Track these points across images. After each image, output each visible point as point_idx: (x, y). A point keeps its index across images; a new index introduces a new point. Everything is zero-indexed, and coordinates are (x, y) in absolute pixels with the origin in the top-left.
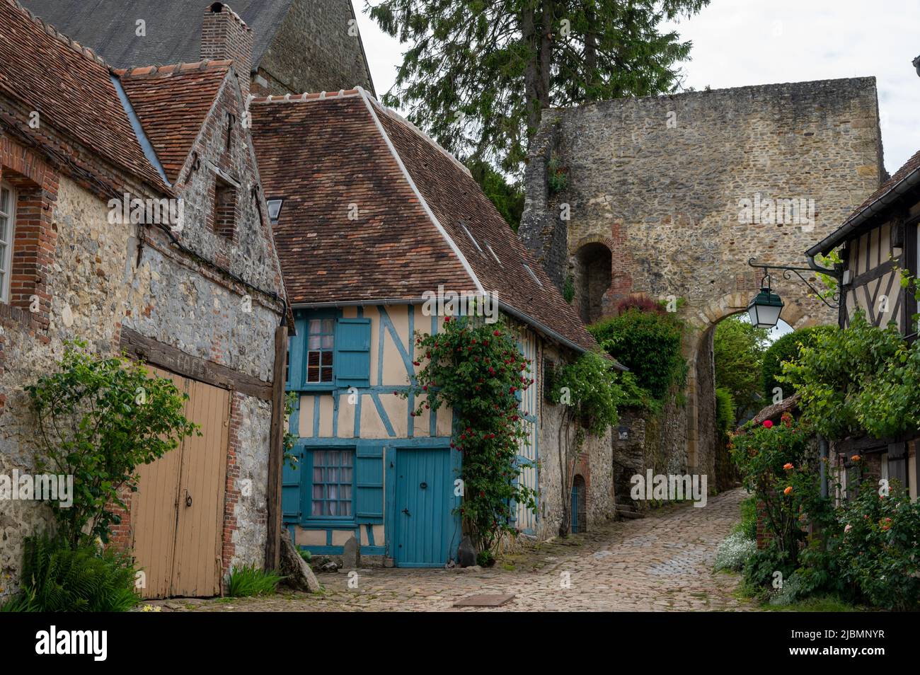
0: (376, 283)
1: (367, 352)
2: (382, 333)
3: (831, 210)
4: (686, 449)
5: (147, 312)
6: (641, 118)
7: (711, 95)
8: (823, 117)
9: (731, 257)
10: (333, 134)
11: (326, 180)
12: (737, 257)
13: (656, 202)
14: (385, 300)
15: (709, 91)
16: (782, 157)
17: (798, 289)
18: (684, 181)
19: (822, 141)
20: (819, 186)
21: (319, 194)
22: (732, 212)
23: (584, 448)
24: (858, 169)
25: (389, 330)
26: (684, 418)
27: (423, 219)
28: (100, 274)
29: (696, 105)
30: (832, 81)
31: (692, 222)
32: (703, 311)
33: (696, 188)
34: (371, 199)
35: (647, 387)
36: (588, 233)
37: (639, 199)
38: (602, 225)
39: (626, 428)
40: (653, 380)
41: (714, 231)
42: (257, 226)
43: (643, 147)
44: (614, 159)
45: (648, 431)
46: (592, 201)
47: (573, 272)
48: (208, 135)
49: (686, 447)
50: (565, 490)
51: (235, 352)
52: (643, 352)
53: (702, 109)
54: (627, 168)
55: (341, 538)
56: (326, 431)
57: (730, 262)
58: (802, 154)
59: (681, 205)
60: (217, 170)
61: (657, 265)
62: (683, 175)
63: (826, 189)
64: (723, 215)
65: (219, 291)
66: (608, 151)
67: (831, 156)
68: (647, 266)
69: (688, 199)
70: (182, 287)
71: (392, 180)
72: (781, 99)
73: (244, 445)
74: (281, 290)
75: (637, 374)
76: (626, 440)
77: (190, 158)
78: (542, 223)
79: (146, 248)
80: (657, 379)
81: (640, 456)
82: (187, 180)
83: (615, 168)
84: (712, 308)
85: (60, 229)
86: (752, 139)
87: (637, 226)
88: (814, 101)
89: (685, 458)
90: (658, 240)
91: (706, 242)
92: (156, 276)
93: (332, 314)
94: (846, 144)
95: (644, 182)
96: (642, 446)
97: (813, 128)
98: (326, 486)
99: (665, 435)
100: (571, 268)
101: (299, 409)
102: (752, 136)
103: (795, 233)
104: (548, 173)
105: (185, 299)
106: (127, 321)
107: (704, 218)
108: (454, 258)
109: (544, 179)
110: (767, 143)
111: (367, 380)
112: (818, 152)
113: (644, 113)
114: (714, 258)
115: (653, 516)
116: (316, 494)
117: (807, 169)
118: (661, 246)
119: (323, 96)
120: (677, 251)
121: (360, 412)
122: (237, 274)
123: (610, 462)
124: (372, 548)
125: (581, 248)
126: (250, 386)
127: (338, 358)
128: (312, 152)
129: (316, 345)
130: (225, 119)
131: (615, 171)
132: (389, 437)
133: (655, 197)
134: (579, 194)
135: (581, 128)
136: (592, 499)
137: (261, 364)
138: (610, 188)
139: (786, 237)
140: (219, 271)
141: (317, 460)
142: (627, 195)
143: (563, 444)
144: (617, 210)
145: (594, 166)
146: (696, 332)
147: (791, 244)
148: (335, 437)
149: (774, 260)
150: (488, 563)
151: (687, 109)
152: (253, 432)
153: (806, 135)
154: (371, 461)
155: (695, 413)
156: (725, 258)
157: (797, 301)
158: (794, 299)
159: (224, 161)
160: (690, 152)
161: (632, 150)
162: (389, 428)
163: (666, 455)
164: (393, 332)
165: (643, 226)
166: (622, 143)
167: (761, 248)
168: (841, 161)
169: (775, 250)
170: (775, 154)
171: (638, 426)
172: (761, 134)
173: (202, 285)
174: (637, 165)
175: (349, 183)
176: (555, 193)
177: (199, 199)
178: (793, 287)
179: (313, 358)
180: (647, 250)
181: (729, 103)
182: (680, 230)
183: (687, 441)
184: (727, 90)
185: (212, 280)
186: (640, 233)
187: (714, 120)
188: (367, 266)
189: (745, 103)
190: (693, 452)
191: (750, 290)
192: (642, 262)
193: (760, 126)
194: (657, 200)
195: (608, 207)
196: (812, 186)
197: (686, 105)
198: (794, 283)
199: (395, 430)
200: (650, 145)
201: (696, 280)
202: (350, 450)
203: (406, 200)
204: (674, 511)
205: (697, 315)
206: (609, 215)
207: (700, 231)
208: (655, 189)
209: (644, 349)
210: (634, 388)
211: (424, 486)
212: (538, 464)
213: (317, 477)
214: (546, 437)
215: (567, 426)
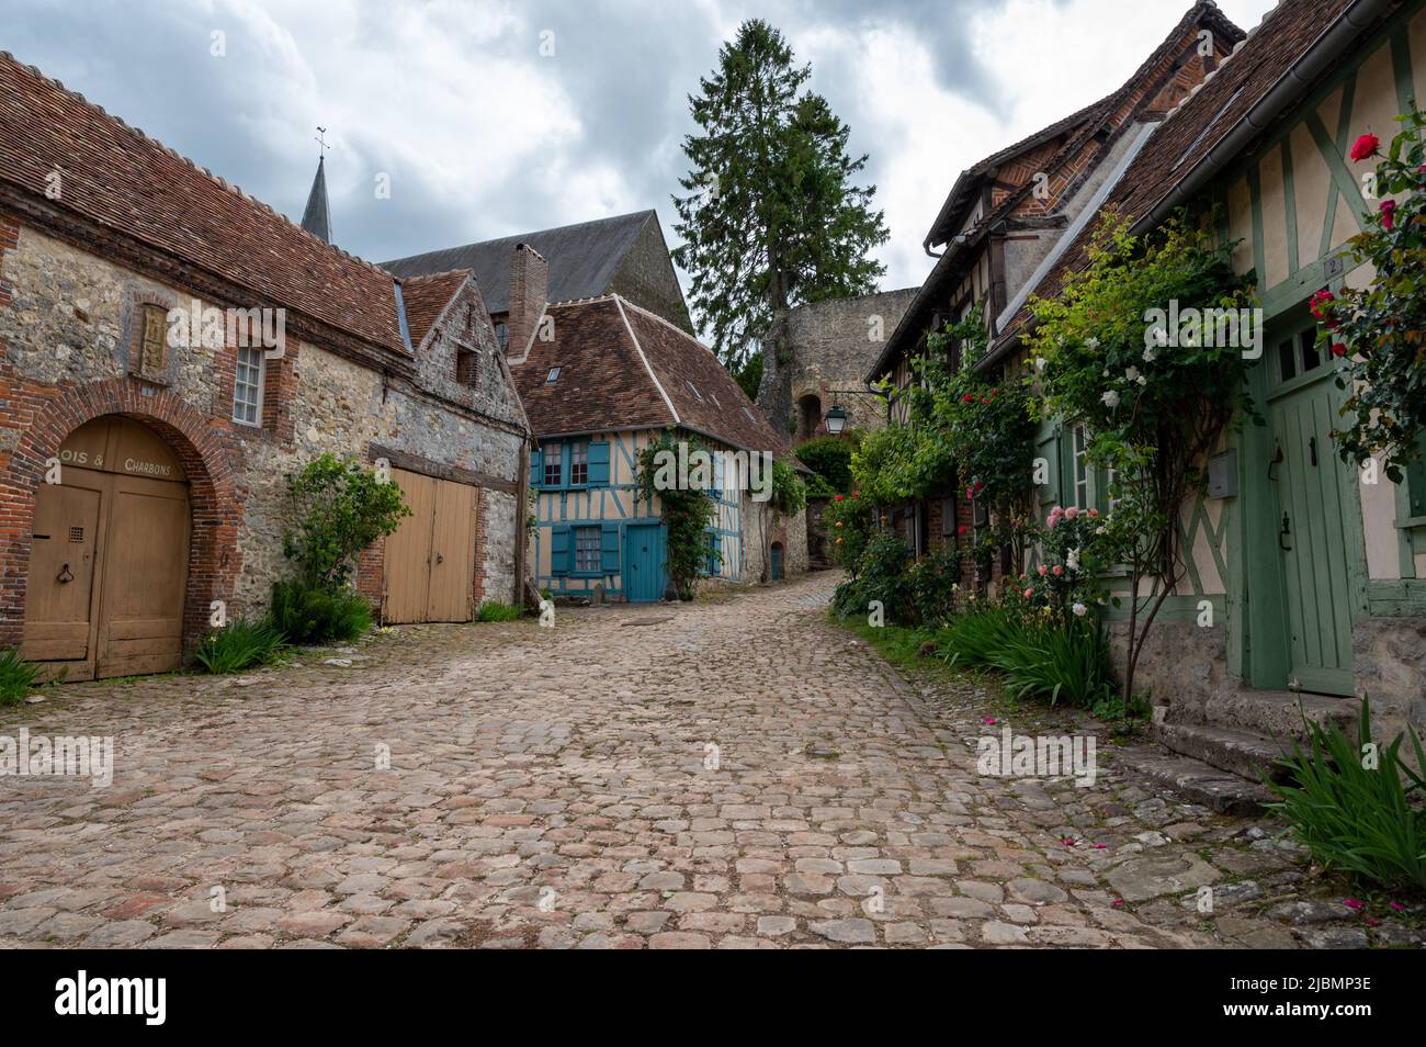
0: (612, 418)
1: (608, 463)
2: (616, 450)
5: (395, 434)
10: (596, 325)
11: (588, 354)
13: (848, 367)
14: (616, 428)
18: (866, 352)
21: (584, 362)
23: (782, 523)
25: (621, 448)
27: (646, 375)
28: (345, 407)
29: (872, 303)
33: (874, 356)
34: (615, 365)
35: (834, 485)
36: (805, 388)
37: (837, 365)
38: (814, 383)
39: (817, 512)
40: (838, 480)
42: (499, 377)
43: (839, 332)
44: (821, 341)
46: (807, 368)
47: (796, 414)
48: (449, 317)
50: (765, 552)
51: (482, 461)
52: (830, 463)
53: (876, 305)
54: (829, 346)
55: (593, 584)
56: (583, 515)
59: (865, 368)
60: (459, 341)
61: (849, 407)
62: (866, 349)
65: (463, 421)
66: (816, 335)
69: (869, 364)
70: (427, 418)
71: (629, 351)
73: (491, 522)
74: (524, 421)
76: (817, 520)
77: (431, 333)
78: (774, 383)
79: (390, 392)
80: (841, 480)
82: (429, 347)
83: (821, 346)
85: (302, 376)
87: (836, 382)
90: (849, 391)
92: (401, 410)
93: (586, 439)
95: (840, 354)
98: (584, 551)
100: (795, 412)
101: (566, 502)
104: (778, 351)
105: (430, 425)
106: (376, 440)
108: (662, 400)
109: (775, 354)
111: (608, 481)
113: (838, 310)
116: (579, 557)
119: (592, 300)
120: (862, 398)
121: (603, 501)
122: (481, 410)
123: (805, 534)
124: (613, 591)
125: (801, 398)
126: (498, 484)
127: (589, 467)
128: (582, 336)
129: (576, 460)
130: (466, 309)
131: (822, 348)
132: (622, 518)
133: (848, 363)
134: (799, 364)
135: (799, 322)
136: (790, 558)
137: (507, 469)
138: (819, 359)
140: (461, 407)
141: (579, 535)
142: (830, 363)
143: (763, 521)
144: (824, 373)
145: (808, 346)
148: (589, 519)
150: (688, 598)
151: (865, 305)
152: (500, 515)
154: (611, 534)
159: (466, 335)
161: (832, 334)
162: (623, 513)
164: (623, 449)
165: (840, 383)
166: (825, 330)
173: (446, 416)
174: (836, 344)
175: (602, 355)
176: (783, 363)
177: (441, 360)
179: (575, 468)
180: (843, 398)
181: (893, 300)
185: (456, 413)
186: (838, 387)
187: (884, 311)
188: (608, 407)
189: (904, 300)
194: (849, 365)
195: (818, 371)
199: (626, 513)
200: (843, 330)
202: (597, 527)
203: (637, 364)
206: (819, 377)
208: (848, 359)
209: (831, 460)
210: (824, 486)
211: (645, 549)
212: (740, 534)
213: (579, 545)
214: (747, 517)
215: (766, 510)
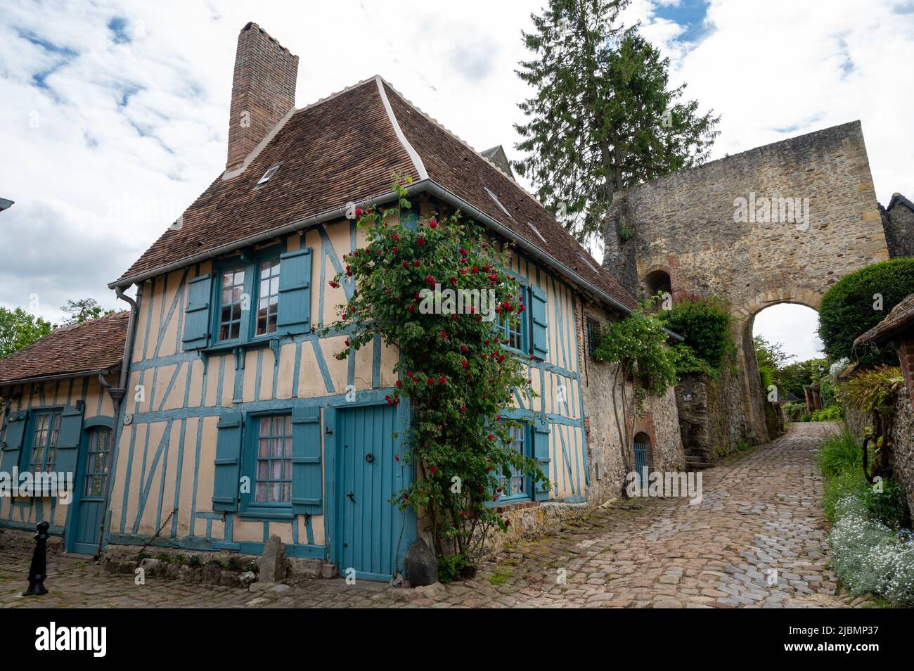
1: (309, 288)
2: (324, 263)
3: (838, 220)
4: (743, 409)
6: (681, 185)
7: (729, 159)
8: (821, 156)
9: (760, 266)
12: (765, 265)
13: (698, 237)
14: (322, 219)
15: (728, 157)
16: (791, 190)
17: (819, 282)
18: (717, 220)
19: (822, 173)
20: (825, 205)
22: (756, 234)
23: (646, 405)
24: (856, 188)
25: (331, 257)
26: (738, 386)
29: (719, 168)
30: (824, 131)
31: (727, 246)
32: (744, 307)
33: (727, 222)
35: (704, 357)
36: (652, 265)
37: (685, 237)
38: (661, 259)
39: (689, 391)
40: (708, 352)
41: (745, 250)
43: (684, 203)
44: (665, 214)
45: (709, 393)
46: (652, 244)
47: (644, 292)
49: (742, 407)
50: (625, 448)
52: (697, 330)
53: (724, 170)
54: (674, 218)
56: (266, 392)
57: (760, 269)
58: (807, 185)
59: (717, 236)
61: (704, 279)
62: (716, 216)
63: (832, 206)
64: (750, 238)
66: (660, 210)
67: (832, 182)
68: (696, 281)
69: (721, 231)
72: (784, 150)
75: (695, 347)
76: (690, 401)
78: (618, 259)
80: (712, 351)
81: (704, 413)
83: (666, 220)
84: (750, 303)
86: (765, 183)
87: (686, 255)
88: (811, 146)
89: (743, 416)
90: (702, 262)
91: (739, 258)
94: (843, 172)
95: (688, 226)
96: (705, 406)
97: (813, 165)
98: (270, 462)
99: (725, 397)
100: (642, 289)
101: (243, 368)
102: (765, 180)
103: (810, 241)
104: (619, 229)
107: (735, 242)
109: (617, 232)
110: (778, 183)
111: (307, 323)
112: (820, 181)
113: (682, 181)
114: (747, 269)
115: (722, 465)
116: (262, 473)
117: (813, 194)
118: (705, 266)
120: (718, 268)
121: (299, 363)
123: (676, 420)
124: (310, 550)
125: (648, 276)
131: (666, 222)
132: (327, 394)
133: (697, 234)
134: (643, 241)
135: (640, 199)
136: (660, 455)
138: (664, 233)
139: (803, 245)
141: (265, 430)
142: (677, 236)
143: (619, 402)
144: (670, 247)
145: (651, 222)
146: (740, 322)
147: (808, 249)
148: (274, 399)
149: (796, 263)
151: (713, 172)
153: (808, 171)
154: (307, 427)
155: (747, 382)
156: (755, 267)
157: (819, 291)
158: (817, 289)
160: (719, 200)
161: (676, 206)
162: (328, 382)
163: (727, 413)
164: (334, 260)
165: (691, 255)
166: (669, 203)
167: (783, 256)
168: (841, 184)
169: (795, 256)
170: (786, 188)
171: (700, 389)
172: (772, 178)
174: (682, 217)
176: (625, 241)
178: (814, 281)
180: (695, 270)
181: (744, 161)
182: (718, 253)
183: (742, 403)
184: (741, 153)
186: (689, 260)
187: (734, 175)
188: (318, 193)
189: (757, 159)
190: (748, 411)
191: (779, 287)
192: (693, 278)
193: (770, 172)
194: (699, 235)
195: (664, 246)
196: (819, 206)
197: (712, 169)
198: (815, 278)
199: (335, 384)
200: (689, 200)
201: (735, 285)
202: (285, 413)
204: (740, 458)
205: (738, 310)
206: (666, 251)
207: (733, 252)
208: (697, 229)
209: (698, 327)
210: (692, 358)
211: (371, 459)
212: (584, 423)
213: (263, 450)
214: (594, 395)
215: (623, 386)
